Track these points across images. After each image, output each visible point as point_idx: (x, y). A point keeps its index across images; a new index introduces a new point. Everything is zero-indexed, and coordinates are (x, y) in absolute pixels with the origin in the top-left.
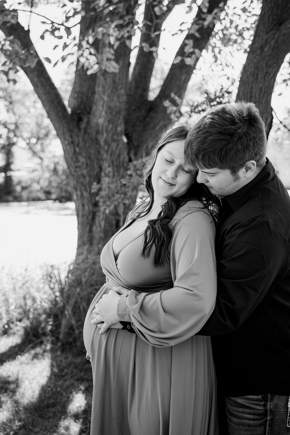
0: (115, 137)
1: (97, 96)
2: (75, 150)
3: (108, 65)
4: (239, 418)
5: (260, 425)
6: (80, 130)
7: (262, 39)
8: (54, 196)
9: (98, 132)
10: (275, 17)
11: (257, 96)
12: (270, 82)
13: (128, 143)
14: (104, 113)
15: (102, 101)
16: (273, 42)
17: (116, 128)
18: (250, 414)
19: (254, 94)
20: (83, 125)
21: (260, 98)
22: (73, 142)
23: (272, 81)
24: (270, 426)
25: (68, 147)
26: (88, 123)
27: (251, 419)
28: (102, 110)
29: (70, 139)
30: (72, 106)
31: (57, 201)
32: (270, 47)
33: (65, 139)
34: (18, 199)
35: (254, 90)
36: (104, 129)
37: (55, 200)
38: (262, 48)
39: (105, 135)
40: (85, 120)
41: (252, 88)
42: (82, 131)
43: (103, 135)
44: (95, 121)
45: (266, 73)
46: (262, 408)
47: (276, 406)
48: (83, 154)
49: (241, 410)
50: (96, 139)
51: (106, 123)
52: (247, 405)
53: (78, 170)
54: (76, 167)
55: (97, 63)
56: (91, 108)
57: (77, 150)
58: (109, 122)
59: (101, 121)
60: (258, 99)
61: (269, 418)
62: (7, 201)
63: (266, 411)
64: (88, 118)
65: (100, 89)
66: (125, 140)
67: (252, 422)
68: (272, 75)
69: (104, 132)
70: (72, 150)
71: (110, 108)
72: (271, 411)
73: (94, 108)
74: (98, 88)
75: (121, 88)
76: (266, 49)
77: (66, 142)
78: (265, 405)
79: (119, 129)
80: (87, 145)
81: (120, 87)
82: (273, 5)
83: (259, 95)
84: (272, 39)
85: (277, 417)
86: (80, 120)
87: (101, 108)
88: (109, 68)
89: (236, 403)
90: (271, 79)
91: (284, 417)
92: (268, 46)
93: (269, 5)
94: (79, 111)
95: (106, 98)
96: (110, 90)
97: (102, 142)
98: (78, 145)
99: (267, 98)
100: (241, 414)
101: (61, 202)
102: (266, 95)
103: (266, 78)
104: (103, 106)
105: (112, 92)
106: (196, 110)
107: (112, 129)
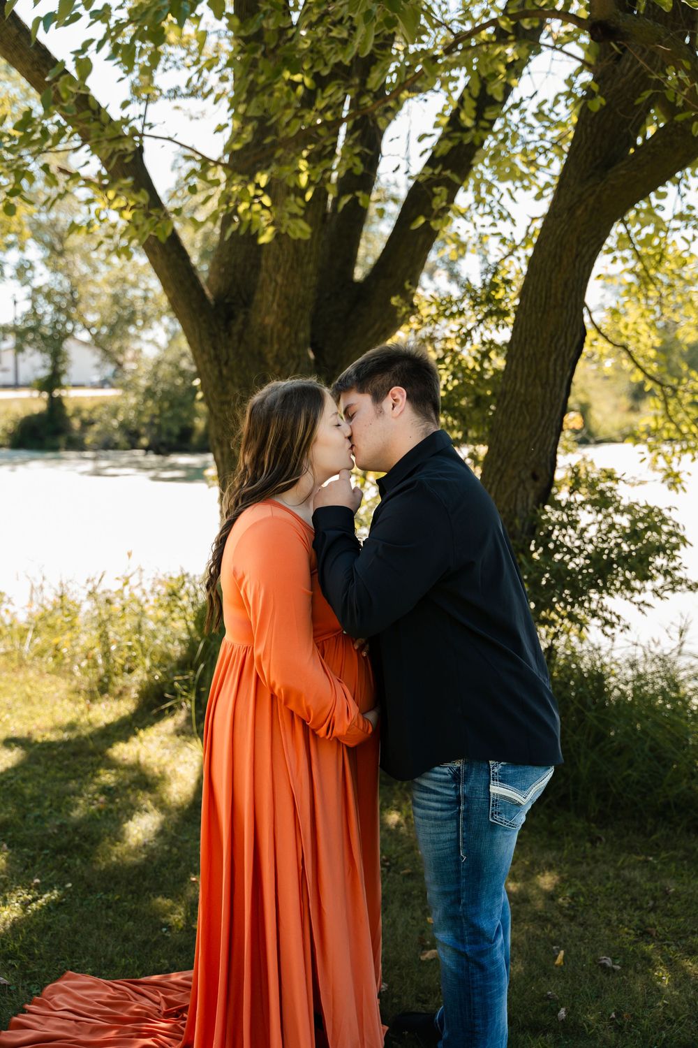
0: (294, 350)
1: (263, 275)
2: (220, 372)
3: (292, 226)
4: (424, 807)
5: (450, 818)
6: (230, 335)
7: (573, 193)
8: (144, 441)
9: (263, 341)
10: (597, 153)
11: (559, 296)
12: (584, 271)
13: (316, 361)
14: (275, 306)
15: (273, 284)
16: (591, 200)
17: (296, 334)
18: (437, 801)
19: (553, 291)
20: (236, 327)
21: (563, 299)
22: (217, 358)
23: (587, 268)
24: (464, 819)
25: (208, 366)
26: (246, 323)
27: (438, 810)
28: (273, 302)
29: (212, 352)
30: (215, 288)
31: (151, 452)
32: (586, 209)
33: (203, 351)
34: (76, 445)
35: (554, 285)
36: (275, 335)
37: (147, 449)
38: (571, 210)
39: (276, 347)
40: (241, 317)
41: (550, 279)
42: (235, 338)
43: (272, 345)
44: (259, 320)
45: (577, 256)
46: (452, 793)
47: (472, 790)
48: (236, 380)
49: (425, 796)
50: (260, 353)
51: (280, 325)
52: (433, 788)
53: (226, 407)
54: (223, 403)
55: (273, 224)
56: (250, 295)
57: (225, 372)
58: (285, 322)
59: (269, 320)
60: (560, 302)
61: (462, 808)
62: (55, 449)
63: (458, 797)
64: (246, 313)
65: (271, 262)
66: (312, 355)
67: (439, 814)
68: (587, 259)
69: (275, 340)
70: (216, 373)
71: (287, 298)
72: (465, 797)
73: (258, 297)
74: (266, 259)
75: (309, 262)
76: (579, 212)
77: (205, 357)
78: (457, 789)
79: (301, 335)
80: (244, 364)
81: (306, 260)
82: (595, 130)
83: (563, 293)
84: (591, 195)
85: (475, 807)
86: (230, 317)
87: (270, 298)
88: (294, 233)
89: (421, 786)
90: (585, 266)
91: (485, 806)
92: (583, 207)
93: (589, 129)
94: (227, 301)
95: (279, 279)
96: (288, 265)
97: (270, 358)
98: (226, 364)
99: (576, 300)
100: (426, 802)
101: (158, 452)
102: (574, 294)
103: (577, 265)
104: (274, 295)
105: (292, 267)
106: (447, 313)
107: (289, 335)
